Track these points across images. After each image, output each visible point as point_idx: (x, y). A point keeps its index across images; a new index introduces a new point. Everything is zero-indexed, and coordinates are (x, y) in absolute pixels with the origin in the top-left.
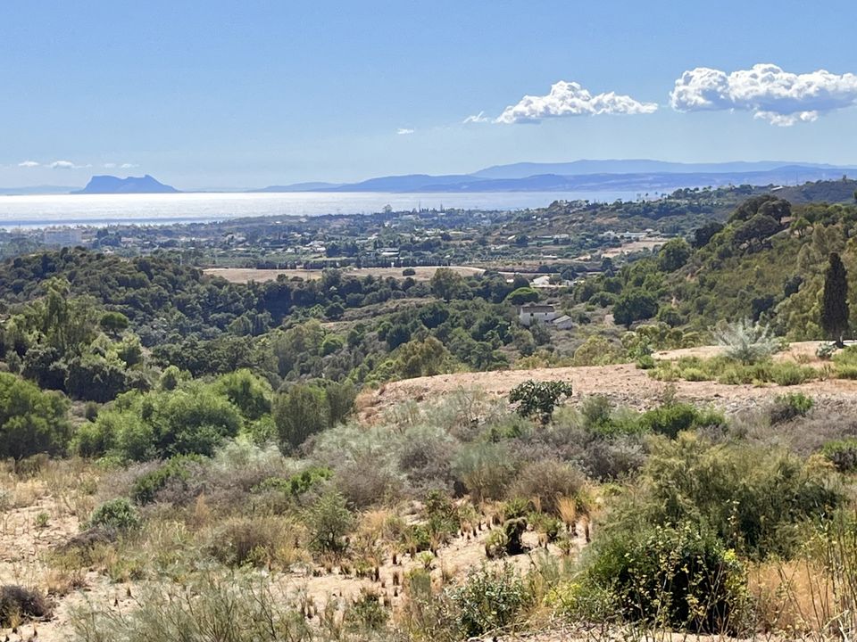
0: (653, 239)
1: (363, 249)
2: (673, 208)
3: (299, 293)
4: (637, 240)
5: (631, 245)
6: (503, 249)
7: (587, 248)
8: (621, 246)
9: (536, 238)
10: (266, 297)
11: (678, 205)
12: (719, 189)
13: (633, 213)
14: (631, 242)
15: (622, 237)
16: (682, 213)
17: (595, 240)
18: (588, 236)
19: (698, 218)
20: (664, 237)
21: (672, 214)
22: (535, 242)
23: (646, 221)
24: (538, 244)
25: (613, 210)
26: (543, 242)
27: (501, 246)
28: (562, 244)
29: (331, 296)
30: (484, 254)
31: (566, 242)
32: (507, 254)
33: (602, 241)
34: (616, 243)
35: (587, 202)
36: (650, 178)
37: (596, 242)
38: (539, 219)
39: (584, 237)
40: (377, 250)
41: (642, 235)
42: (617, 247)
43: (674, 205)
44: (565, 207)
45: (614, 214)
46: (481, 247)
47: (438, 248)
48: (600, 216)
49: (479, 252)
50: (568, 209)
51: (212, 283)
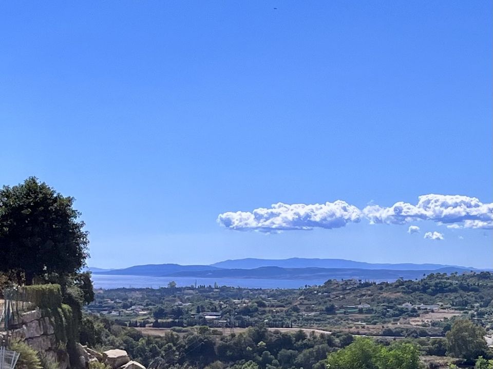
0: (446, 311)
1: (187, 312)
2: (447, 287)
3: (224, 348)
4: (433, 311)
5: (428, 316)
6: (314, 316)
7: (390, 317)
8: (419, 316)
9: (342, 307)
10: (186, 351)
11: (451, 284)
12: (464, 275)
13: (415, 290)
14: (427, 313)
15: (419, 308)
16: (455, 290)
17: (396, 310)
18: (389, 307)
19: (468, 295)
20: (456, 309)
21: (447, 291)
22: (342, 311)
23: (426, 297)
24: (345, 313)
25: (397, 286)
26: (349, 311)
27: (313, 314)
28: (366, 313)
29: (260, 351)
30: (299, 320)
31: (369, 311)
32: (319, 320)
33: (402, 312)
34: (414, 313)
35: (360, 281)
36: (350, 272)
37: (397, 312)
38: (320, 294)
39: (385, 307)
40: (201, 314)
41: (435, 308)
42: (416, 316)
43: (448, 284)
44: (342, 285)
45: (398, 289)
46: (295, 314)
47: (256, 313)
48: (386, 291)
49: (294, 318)
50: (344, 286)
51: (126, 334)
